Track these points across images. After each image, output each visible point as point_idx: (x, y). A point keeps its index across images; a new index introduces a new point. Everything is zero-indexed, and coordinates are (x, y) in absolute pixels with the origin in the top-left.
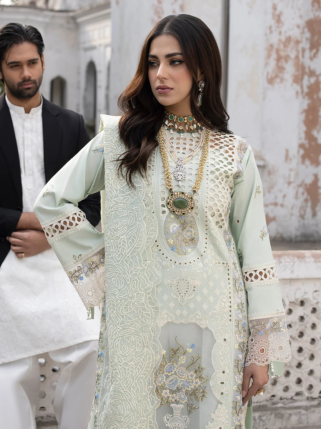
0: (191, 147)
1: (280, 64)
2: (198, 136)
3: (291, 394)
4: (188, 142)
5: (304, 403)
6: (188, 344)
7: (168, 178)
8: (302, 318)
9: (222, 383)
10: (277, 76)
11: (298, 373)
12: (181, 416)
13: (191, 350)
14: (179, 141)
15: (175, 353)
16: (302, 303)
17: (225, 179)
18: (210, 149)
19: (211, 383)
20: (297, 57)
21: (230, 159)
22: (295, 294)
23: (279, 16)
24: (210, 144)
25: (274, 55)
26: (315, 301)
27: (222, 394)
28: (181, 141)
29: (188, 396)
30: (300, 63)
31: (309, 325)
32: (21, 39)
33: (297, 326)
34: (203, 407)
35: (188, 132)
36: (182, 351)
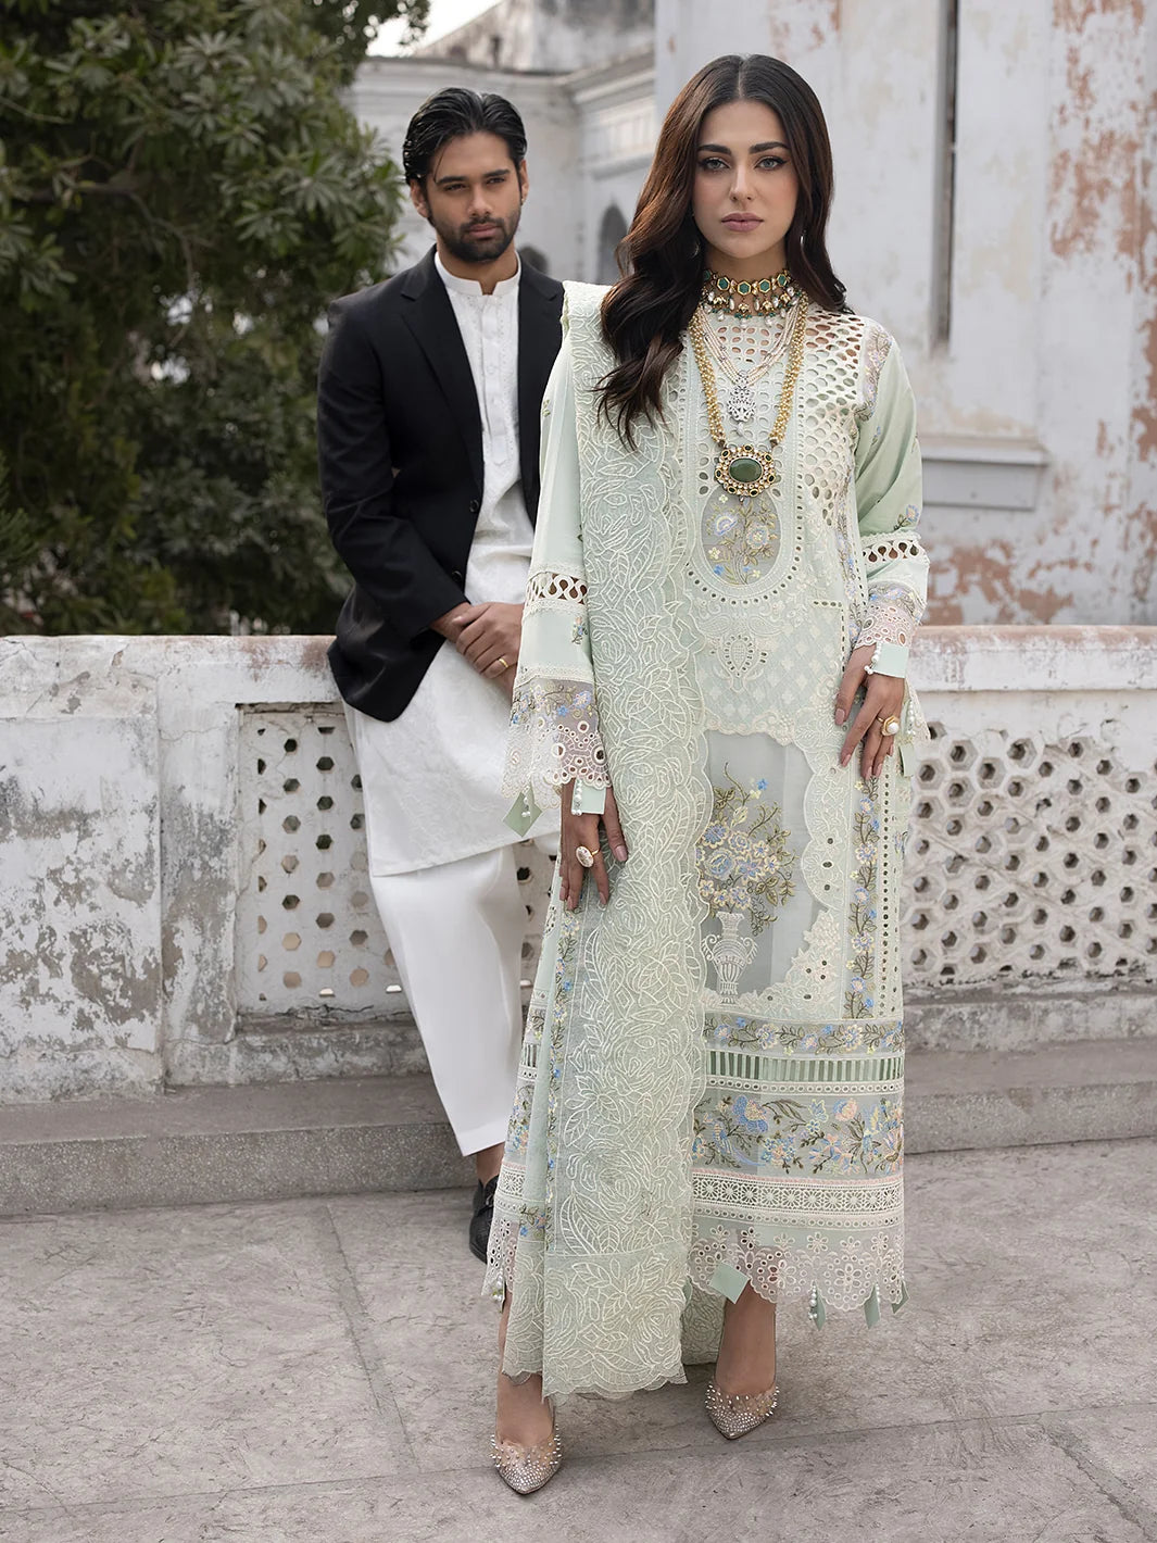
0: (765, 348)
1: (1086, 203)
2: (781, 323)
3: (1048, 964)
4: (758, 336)
5: (1080, 986)
6: (753, 780)
7: (714, 417)
8: (1076, 785)
9: (828, 865)
10: (1077, 235)
11: (1066, 914)
12: (738, 939)
13: (759, 792)
14: (737, 335)
15: (725, 799)
16: (1076, 749)
17: (839, 418)
18: (807, 350)
19: (803, 864)
20: (1130, 185)
21: (850, 373)
22: (1059, 726)
23: (1084, 79)
24: (808, 338)
25: (1071, 181)
26: (1108, 745)
27: (827, 887)
28: (744, 335)
29: (754, 894)
30: (1138, 201)
31: (1092, 802)
32: (470, 127)
33: (1064, 804)
34: (787, 918)
35: (759, 313)
36: (738, 795)
